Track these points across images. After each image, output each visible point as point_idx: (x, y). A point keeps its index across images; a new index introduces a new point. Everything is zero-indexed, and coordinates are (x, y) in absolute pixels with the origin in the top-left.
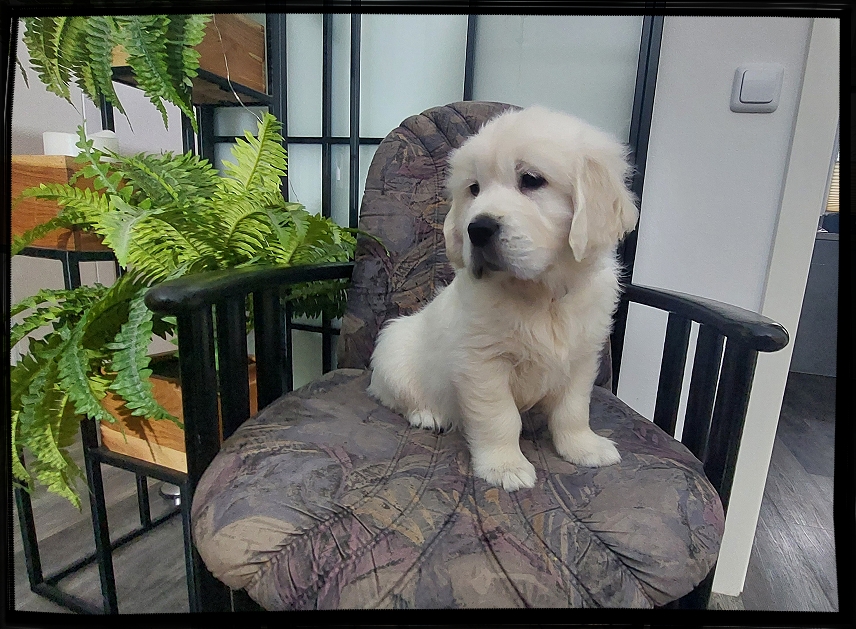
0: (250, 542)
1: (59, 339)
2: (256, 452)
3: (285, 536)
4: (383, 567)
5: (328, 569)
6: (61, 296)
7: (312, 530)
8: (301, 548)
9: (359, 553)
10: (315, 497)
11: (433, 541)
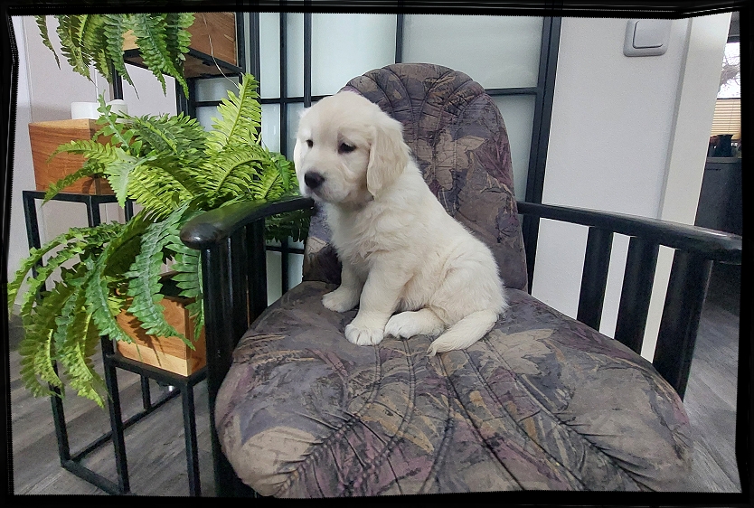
0: (278, 453)
1: (85, 269)
2: (264, 362)
3: (308, 446)
4: (403, 477)
5: (352, 479)
6: (86, 233)
7: (329, 438)
8: (324, 456)
9: (377, 462)
10: (326, 406)
11: (441, 448)
